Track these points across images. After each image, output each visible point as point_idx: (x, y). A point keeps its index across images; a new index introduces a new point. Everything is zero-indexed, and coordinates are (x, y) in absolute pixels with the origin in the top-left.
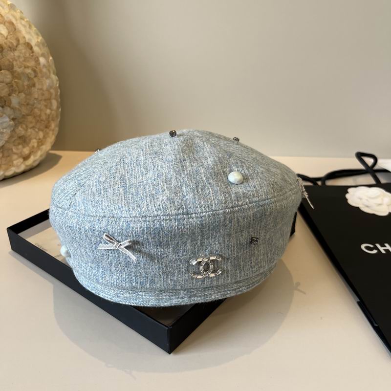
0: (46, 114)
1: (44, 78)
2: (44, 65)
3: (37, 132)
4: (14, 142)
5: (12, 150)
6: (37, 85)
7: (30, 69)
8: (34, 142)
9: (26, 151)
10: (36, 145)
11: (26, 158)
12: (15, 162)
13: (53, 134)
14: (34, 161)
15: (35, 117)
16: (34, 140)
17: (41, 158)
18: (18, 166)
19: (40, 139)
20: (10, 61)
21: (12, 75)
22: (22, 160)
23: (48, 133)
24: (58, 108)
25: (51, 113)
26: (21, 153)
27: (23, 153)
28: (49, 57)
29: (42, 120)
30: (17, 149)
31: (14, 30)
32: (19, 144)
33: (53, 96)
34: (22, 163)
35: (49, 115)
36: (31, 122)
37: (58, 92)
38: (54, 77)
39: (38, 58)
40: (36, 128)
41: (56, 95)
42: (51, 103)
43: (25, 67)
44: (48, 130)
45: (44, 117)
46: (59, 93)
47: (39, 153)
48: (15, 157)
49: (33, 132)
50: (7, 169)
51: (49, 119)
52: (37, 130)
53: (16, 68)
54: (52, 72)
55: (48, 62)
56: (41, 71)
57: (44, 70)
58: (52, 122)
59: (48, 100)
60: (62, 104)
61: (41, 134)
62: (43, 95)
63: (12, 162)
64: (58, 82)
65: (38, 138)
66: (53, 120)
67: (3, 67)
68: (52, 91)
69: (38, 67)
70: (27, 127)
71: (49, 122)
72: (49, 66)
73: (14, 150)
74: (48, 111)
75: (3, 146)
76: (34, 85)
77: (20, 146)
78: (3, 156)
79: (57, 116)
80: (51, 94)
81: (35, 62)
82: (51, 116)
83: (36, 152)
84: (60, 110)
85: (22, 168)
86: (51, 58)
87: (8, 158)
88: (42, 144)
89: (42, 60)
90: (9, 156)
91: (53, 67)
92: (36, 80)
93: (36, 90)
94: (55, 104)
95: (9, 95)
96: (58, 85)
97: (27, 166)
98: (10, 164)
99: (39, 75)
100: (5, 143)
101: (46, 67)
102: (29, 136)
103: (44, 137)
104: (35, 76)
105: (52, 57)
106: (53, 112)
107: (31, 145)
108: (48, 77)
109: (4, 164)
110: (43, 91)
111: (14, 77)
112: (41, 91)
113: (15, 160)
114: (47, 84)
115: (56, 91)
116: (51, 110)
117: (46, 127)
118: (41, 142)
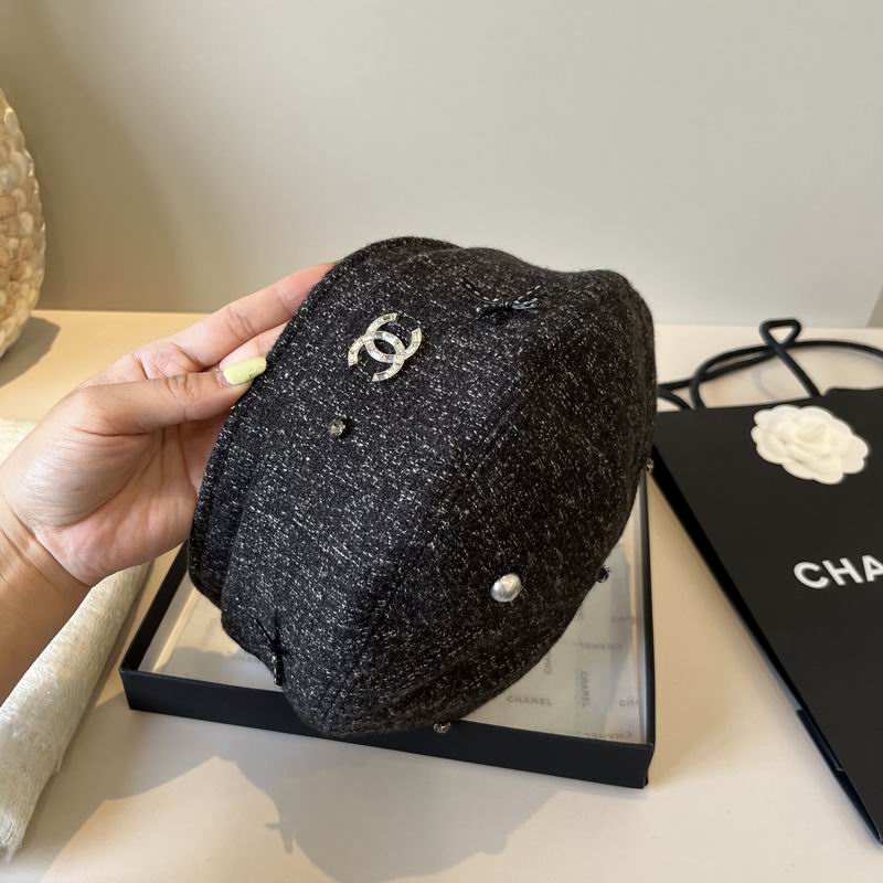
0: (7, 251)
13: (31, 288)
17: (9, 343)
23: (17, 291)
24: (37, 226)
25: (20, 245)
28: (4, 108)
33: (23, 204)
35: (16, 251)
37: (33, 188)
38: (21, 158)
41: (29, 200)
42: (19, 223)
44: (17, 285)
46: (36, 192)
47: (2, 335)
51: (17, 258)
54: (13, 146)
55: (3, 123)
58: (25, 263)
59: (10, 217)
61: (1, 297)
64: (32, 165)
66: (27, 259)
68: (17, 192)
71: (17, 266)
74: (13, 242)
79: (37, 247)
80: (15, 201)
82: (21, 250)
84: (43, 229)
91: (18, 131)
94: (27, 221)
96: (31, 173)
103: (11, 300)
105: (12, 106)
106: (25, 242)
108: (6, 163)
115: (28, 190)
116: (19, 237)
117: (12, 279)
118: (3, 313)
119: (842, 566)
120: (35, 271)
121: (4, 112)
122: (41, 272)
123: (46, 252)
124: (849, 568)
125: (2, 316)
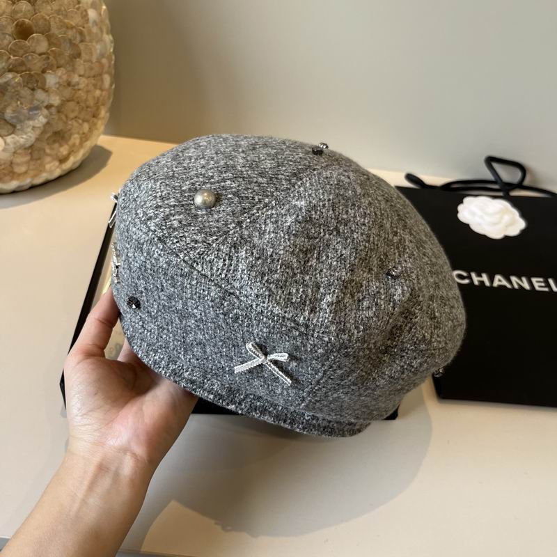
0: (94, 97)
1: (94, 44)
2: (95, 23)
3: (80, 124)
4: (47, 139)
5: (45, 151)
6: (83, 55)
7: (74, 30)
8: (75, 139)
9: (64, 150)
10: (77, 142)
11: (62, 160)
12: (48, 167)
13: (102, 123)
14: (74, 163)
15: (78, 103)
16: (76, 136)
17: (84, 158)
18: (51, 172)
19: (84, 133)
20: (45, 20)
21: (49, 40)
22: (57, 163)
23: (95, 124)
24: (111, 85)
25: (101, 95)
26: (57, 154)
27: (59, 154)
28: (101, 6)
29: (87, 107)
30: (53, 149)
32: (55, 142)
33: (106, 69)
34: (58, 167)
35: (98, 99)
36: (73, 111)
37: (111, 60)
38: (108, 38)
39: (86, 11)
40: (79, 118)
41: (109, 67)
42: (102, 80)
43: (67, 28)
44: (95, 120)
45: (91, 102)
46: (113, 62)
47: (82, 152)
48: (48, 159)
49: (75, 124)
50: (35, 176)
51: (98, 103)
52: (80, 121)
53: (55, 30)
54: (105, 31)
55: (100, 14)
56: (90, 32)
57: (95, 30)
58: (102, 107)
59: (98, 76)
60: (116, 78)
61: (86, 126)
62: (91, 69)
63: (44, 167)
64: (113, 45)
65: (81, 132)
66: (103, 104)
67: (34, 29)
68: (104, 61)
69: (86, 26)
70: (67, 117)
71: (98, 109)
72: (102, 21)
73: (48, 151)
74: (98, 92)
75: (33, 145)
76: (79, 55)
77: (56, 145)
78: (32, 159)
79: (109, 98)
80: (102, 66)
81: (82, 18)
82: (101, 98)
83: (78, 151)
84: (114, 86)
85: (57, 173)
86: (104, 7)
87: (39, 162)
88: (87, 140)
89: (92, 14)
90: (39, 159)
91: (107, 22)
92: (82, 46)
93: (82, 62)
94: (107, 79)
95: (44, 71)
96: (112, 50)
97: (64, 170)
98: (40, 169)
99: (88, 38)
100: (35, 142)
101: (97, 25)
102: (69, 130)
103: (91, 130)
104: (82, 41)
105: (106, 5)
106: (104, 93)
107: (71, 142)
108: (100, 40)
109: (33, 170)
110: (92, 63)
111: (51, 44)
112: (90, 64)
113: (49, 163)
114: (98, 51)
115: (109, 59)
116: (101, 89)
117: (94, 117)
118: (85, 137)
119: (481, 276)
120: (106, 112)
121: (101, 9)
122: (108, 114)
123: (113, 102)
124: (485, 278)
125: (84, 139)
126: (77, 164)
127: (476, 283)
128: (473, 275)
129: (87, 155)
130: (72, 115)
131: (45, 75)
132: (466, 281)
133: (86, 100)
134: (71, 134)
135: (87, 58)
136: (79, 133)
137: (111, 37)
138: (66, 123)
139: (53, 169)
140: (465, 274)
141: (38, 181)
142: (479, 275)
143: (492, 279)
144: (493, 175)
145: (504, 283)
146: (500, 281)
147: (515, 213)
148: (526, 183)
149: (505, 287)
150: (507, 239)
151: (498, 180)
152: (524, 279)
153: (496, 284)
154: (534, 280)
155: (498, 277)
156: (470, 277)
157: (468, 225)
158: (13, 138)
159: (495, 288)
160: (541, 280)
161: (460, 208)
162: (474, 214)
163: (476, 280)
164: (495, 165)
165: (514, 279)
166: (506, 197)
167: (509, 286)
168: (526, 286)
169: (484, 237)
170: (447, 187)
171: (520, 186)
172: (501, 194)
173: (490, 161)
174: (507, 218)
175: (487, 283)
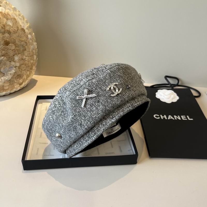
0: (31, 63)
1: (30, 46)
2: (30, 39)
3: (26, 72)
4: (15, 78)
5: (14, 81)
6: (27, 49)
7: (24, 42)
8: (25, 77)
9: (21, 81)
10: (26, 78)
11: (20, 84)
12: (15, 87)
13: (34, 72)
14: (25, 85)
15: (25, 65)
16: (25, 76)
18: (17, 88)
19: (28, 75)
20: (14, 39)
21: (15, 46)
22: (19, 85)
23: (32, 72)
24: (36, 58)
25: (33, 62)
26: (18, 82)
27: (19, 82)
28: (33, 33)
29: (29, 66)
30: (17, 81)
31: (16, 22)
32: (18, 78)
33: (34, 54)
34: (19, 87)
35: (32, 63)
36: (24, 68)
38: (35, 44)
39: (27, 35)
40: (26, 70)
41: (36, 53)
42: (33, 58)
43: (21, 41)
45: (30, 65)
46: (37, 51)
47: (27, 81)
48: (16, 84)
49: (25, 72)
50: (11, 90)
51: (32, 65)
52: (26, 71)
53: (17, 42)
54: (34, 41)
55: (32, 36)
56: (29, 42)
57: (31, 41)
58: (33, 66)
59: (32, 56)
60: (38, 56)
61: (28, 73)
62: (30, 54)
63: (14, 87)
64: (37, 45)
65: (27, 74)
66: (34, 65)
67: (10, 42)
68: (34, 51)
69: (27, 40)
70: (22, 70)
71: (32, 66)
72: (33, 38)
73: (15, 81)
74: (32, 61)
75: (10, 80)
76: (25, 50)
77: (18, 79)
78: (10, 84)
79: (36, 63)
81: (26, 38)
82: (33, 63)
83: (26, 81)
85: (19, 88)
86: (34, 34)
87: (12, 85)
88: (29, 77)
89: (29, 36)
90: (13, 84)
91: (35, 38)
92: (26, 47)
93: (26, 52)
94: (35, 57)
95: (14, 56)
96: (36, 47)
97: (21, 88)
98: (13, 87)
99: (28, 44)
100: (11, 79)
101: (31, 40)
102: (23, 74)
103: (30, 74)
104: (26, 45)
106: (34, 61)
107: (23, 78)
108: (32, 44)
109: (10, 88)
110: (30, 52)
111: (16, 47)
112: (29, 52)
113: (16, 85)
114: (32, 48)
115: (36, 50)
116: (33, 60)
117: (31, 69)
118: (28, 76)
119: (164, 116)
120: (35, 67)
121: (33, 34)
122: (36, 68)
124: (165, 117)
125: (28, 77)
126: (26, 85)
127: (162, 118)
128: (161, 116)
129: (29, 82)
130: (23, 69)
131: (14, 57)
132: (159, 118)
133: (28, 64)
134: (23, 75)
135: (28, 50)
136: (26, 75)
137: (36, 43)
138: (21, 72)
139: (17, 87)
140: (158, 116)
141: (12, 91)
142: (163, 116)
143: (167, 117)
144: (168, 82)
145: (172, 118)
146: (170, 117)
147: (175, 94)
148: (179, 84)
149: (172, 119)
150: (173, 103)
151: (169, 83)
152: (179, 116)
153: (169, 118)
154: (182, 116)
155: (170, 116)
156: (160, 117)
157: (159, 99)
158: (3, 78)
159: (169, 120)
160: (185, 116)
161: (157, 93)
162: (161, 95)
163: (162, 117)
164: (168, 78)
165: (175, 116)
166: (172, 89)
167: (173, 119)
168: (179, 119)
169: (165, 103)
170: (152, 87)
171: (178, 85)
172: (171, 88)
173: (166, 77)
174: (172, 96)
175: (166, 118)
